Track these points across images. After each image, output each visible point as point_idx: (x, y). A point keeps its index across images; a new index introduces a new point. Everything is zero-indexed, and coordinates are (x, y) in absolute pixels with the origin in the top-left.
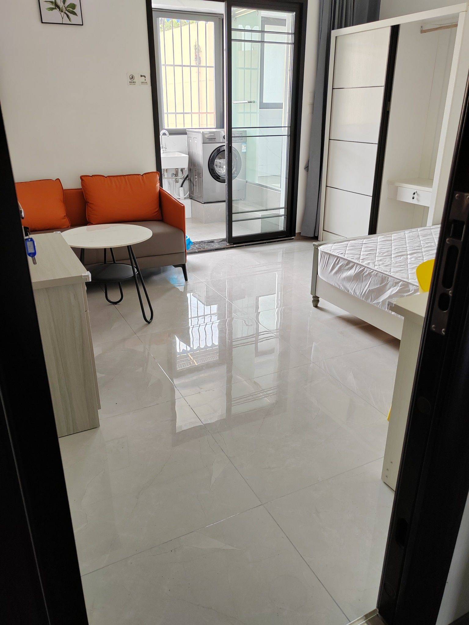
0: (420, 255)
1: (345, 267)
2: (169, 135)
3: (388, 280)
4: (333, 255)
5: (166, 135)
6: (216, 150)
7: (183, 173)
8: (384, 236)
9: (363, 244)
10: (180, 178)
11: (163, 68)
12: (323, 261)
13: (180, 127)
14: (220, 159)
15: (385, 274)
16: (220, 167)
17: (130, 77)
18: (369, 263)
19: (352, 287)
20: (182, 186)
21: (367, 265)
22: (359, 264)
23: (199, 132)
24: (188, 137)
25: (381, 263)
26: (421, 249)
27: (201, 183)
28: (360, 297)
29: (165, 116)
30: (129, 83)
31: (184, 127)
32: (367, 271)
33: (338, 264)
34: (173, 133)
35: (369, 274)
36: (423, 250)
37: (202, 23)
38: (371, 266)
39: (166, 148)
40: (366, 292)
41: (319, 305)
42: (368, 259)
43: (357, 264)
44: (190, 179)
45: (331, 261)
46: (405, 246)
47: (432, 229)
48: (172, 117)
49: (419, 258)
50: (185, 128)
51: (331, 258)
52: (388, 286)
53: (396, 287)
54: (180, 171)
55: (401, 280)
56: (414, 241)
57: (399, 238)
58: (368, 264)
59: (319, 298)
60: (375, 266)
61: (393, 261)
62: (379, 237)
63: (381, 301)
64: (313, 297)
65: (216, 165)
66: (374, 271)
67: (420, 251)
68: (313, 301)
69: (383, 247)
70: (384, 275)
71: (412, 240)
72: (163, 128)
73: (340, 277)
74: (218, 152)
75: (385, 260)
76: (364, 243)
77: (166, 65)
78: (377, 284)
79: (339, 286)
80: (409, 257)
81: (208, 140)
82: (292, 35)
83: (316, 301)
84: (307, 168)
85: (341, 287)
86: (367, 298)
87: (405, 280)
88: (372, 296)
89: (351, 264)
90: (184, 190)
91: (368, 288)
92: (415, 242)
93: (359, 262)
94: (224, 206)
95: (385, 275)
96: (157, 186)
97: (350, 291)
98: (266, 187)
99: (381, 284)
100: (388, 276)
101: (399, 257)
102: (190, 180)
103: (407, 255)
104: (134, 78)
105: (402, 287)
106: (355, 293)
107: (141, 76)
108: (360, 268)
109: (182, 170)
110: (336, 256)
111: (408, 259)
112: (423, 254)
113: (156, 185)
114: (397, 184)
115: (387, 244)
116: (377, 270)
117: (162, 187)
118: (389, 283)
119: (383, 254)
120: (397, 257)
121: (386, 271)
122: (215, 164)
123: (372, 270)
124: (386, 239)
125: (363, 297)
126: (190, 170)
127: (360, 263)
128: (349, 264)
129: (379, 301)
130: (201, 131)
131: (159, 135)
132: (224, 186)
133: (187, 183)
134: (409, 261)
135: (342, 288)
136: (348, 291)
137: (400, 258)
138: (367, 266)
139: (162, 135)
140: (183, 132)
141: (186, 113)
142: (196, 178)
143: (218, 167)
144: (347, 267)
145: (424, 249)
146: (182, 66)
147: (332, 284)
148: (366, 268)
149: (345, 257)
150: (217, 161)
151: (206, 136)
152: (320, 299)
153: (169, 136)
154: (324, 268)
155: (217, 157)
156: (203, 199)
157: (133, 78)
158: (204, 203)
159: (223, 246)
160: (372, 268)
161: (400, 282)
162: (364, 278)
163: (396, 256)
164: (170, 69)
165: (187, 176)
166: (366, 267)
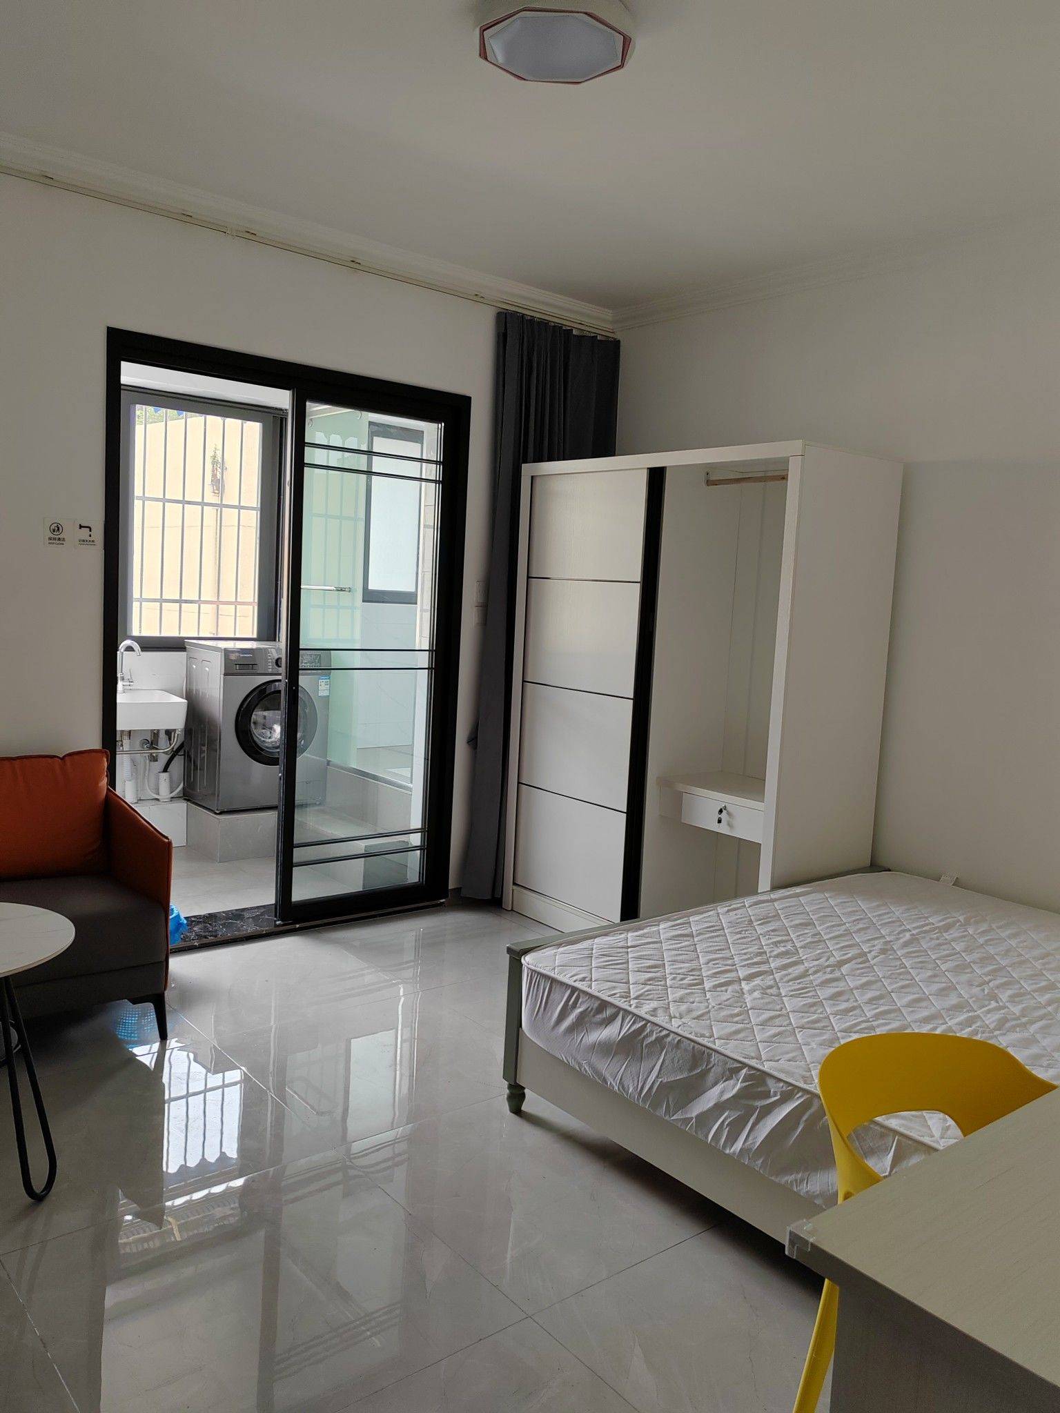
0: (769, 981)
1: (594, 1016)
2: (142, 651)
3: (709, 1062)
4: (562, 984)
5: (134, 651)
6: (257, 691)
7: (170, 739)
8: (673, 923)
9: (628, 947)
10: (163, 752)
11: (137, 505)
12: (536, 995)
13: (170, 632)
14: (267, 709)
15: (699, 1044)
16: (264, 727)
17: (53, 527)
18: (655, 1010)
19: (614, 1072)
20: (165, 770)
21: (652, 1016)
22: (630, 1013)
23: (216, 649)
24: (189, 658)
25: (684, 1007)
26: (767, 962)
27: (214, 763)
28: (638, 1099)
29: (136, 605)
30: (48, 541)
31: (180, 633)
32: (651, 1032)
33: (574, 1006)
34: (150, 645)
35: (660, 1040)
36: (772, 965)
37: (233, 424)
38: (661, 1019)
39: (132, 682)
40: (651, 1088)
41: (524, 1108)
42: (650, 997)
43: (625, 1011)
44: (188, 752)
45: (555, 996)
46: (726, 954)
47: (775, 900)
48: (150, 610)
49: (769, 991)
50: (183, 634)
51: (556, 989)
52: (711, 1077)
53: (732, 1082)
54: (162, 736)
55: (745, 1065)
56: (744, 938)
57: (708, 927)
58: (652, 1013)
59: (524, 1088)
60: (671, 1018)
61: (711, 1002)
62: (662, 926)
63: (694, 1115)
64: (510, 1087)
65: (255, 723)
66: (672, 1035)
67: (763, 968)
68: (511, 1098)
69: (681, 957)
70: (697, 1046)
71: (739, 936)
72: (128, 634)
73: (581, 1041)
74: (262, 697)
75: (692, 1000)
76: (629, 944)
77: (144, 499)
78: (681, 1070)
79: (580, 1065)
80: (746, 986)
81: (238, 665)
82: (437, 464)
83: (516, 1096)
84: (473, 740)
85: (585, 1069)
86: (656, 1105)
87: (753, 1063)
88: (668, 1101)
89: (609, 1012)
90: (171, 778)
91: (657, 1077)
92: (749, 939)
93: (630, 1006)
94: (270, 820)
95: (701, 1047)
96: (100, 785)
97: (610, 1080)
98: (375, 777)
99: (691, 1070)
100: (708, 1050)
101: (723, 989)
102: (188, 757)
103: (739, 980)
104: (60, 531)
105: (747, 1083)
106: (623, 1087)
107: (81, 527)
108: (634, 1023)
109: (169, 733)
110: (568, 986)
111: (743, 993)
112: (774, 979)
113: (98, 784)
114: (680, 787)
115: (685, 947)
116: (679, 1031)
117: (114, 789)
118: (711, 1068)
119: (682, 979)
120: (718, 989)
121: (703, 1036)
122: (252, 721)
123: (664, 1032)
124: (679, 932)
125: (644, 1101)
126: (188, 730)
127: (632, 1009)
128: (603, 1011)
129: (689, 1116)
130: (223, 645)
131: (117, 650)
132: (275, 773)
133: (178, 765)
134: (748, 999)
135: (586, 1071)
136: (605, 1080)
137: (726, 991)
138: (652, 1019)
139: (122, 650)
140: (176, 645)
141: (186, 602)
142: (202, 752)
143: (260, 727)
144: (600, 1017)
145: (774, 961)
146: (184, 502)
147: (560, 1057)
148: (649, 1024)
149: (593, 990)
150: (258, 715)
151: (233, 657)
152: (526, 1091)
153: (143, 653)
154: (537, 1014)
155: (259, 706)
156: (218, 800)
157: (58, 529)
158: (221, 813)
159: (265, 929)
160: (664, 1024)
161: (741, 1069)
162: (645, 1051)
163: (716, 987)
164: (154, 509)
165: (182, 746)
166: (649, 1021)
